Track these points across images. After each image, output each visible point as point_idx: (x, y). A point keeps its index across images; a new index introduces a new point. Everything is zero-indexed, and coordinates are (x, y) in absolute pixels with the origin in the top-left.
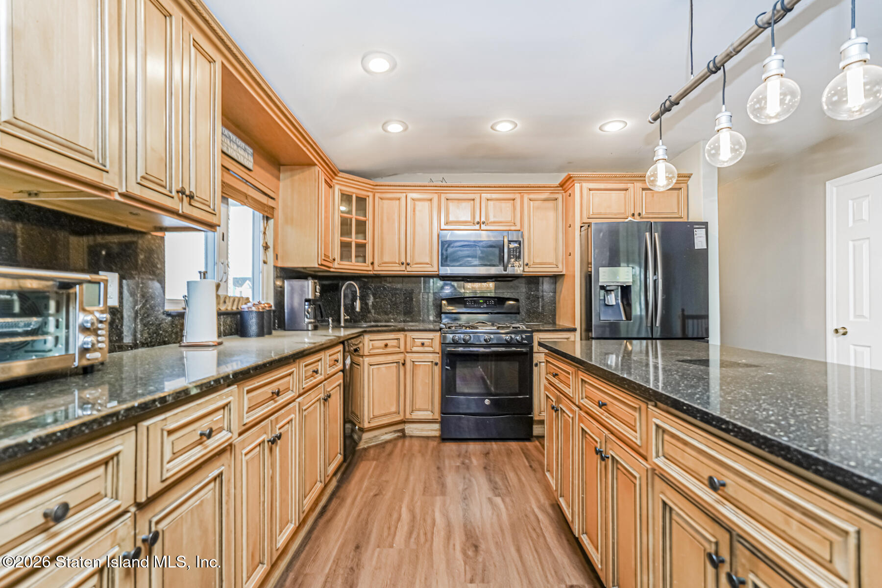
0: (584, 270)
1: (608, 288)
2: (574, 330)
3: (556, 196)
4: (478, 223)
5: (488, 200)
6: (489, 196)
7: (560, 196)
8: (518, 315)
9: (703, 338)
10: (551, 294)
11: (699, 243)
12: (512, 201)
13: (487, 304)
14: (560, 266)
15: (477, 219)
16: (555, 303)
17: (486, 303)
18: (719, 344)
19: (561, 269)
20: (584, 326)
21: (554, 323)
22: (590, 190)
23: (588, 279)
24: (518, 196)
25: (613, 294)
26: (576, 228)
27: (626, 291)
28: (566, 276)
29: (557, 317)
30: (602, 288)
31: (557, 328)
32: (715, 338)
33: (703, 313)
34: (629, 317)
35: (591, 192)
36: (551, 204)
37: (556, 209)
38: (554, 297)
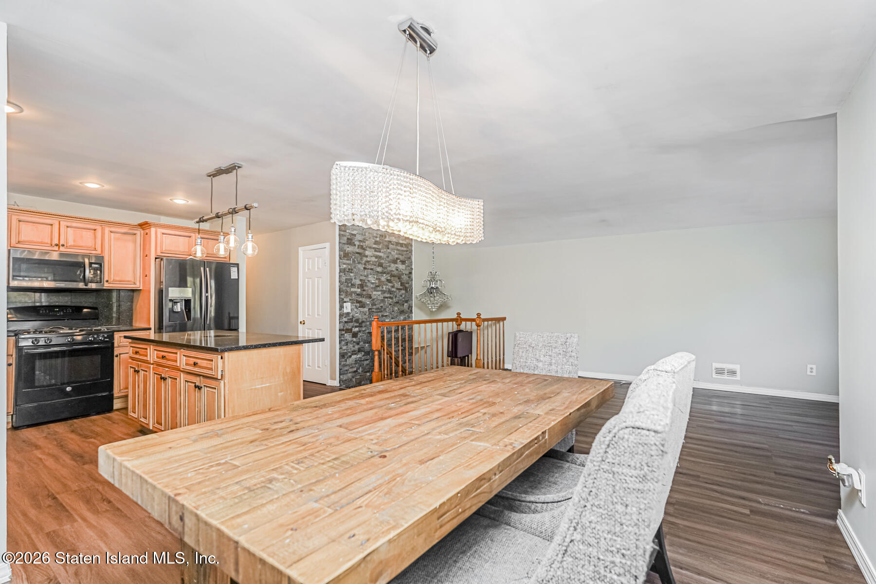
0: (158, 287)
1: (175, 301)
2: (150, 329)
3: (135, 232)
4: (57, 245)
5: (67, 227)
6: (69, 224)
7: (138, 232)
8: (96, 320)
9: (237, 330)
10: (129, 303)
11: (234, 275)
12: (93, 231)
13: (64, 313)
14: (138, 284)
15: (56, 241)
16: (132, 310)
17: (63, 311)
18: (245, 331)
19: (138, 285)
20: (157, 326)
21: (132, 325)
22: (163, 234)
23: (160, 293)
24: (99, 228)
25: (179, 304)
26: (152, 258)
27: (187, 302)
28: (142, 291)
29: (134, 321)
30: (171, 300)
31: (134, 328)
32: (242, 328)
33: (236, 315)
34: (189, 318)
35: (164, 235)
36: (130, 237)
37: (135, 242)
38: (132, 306)
